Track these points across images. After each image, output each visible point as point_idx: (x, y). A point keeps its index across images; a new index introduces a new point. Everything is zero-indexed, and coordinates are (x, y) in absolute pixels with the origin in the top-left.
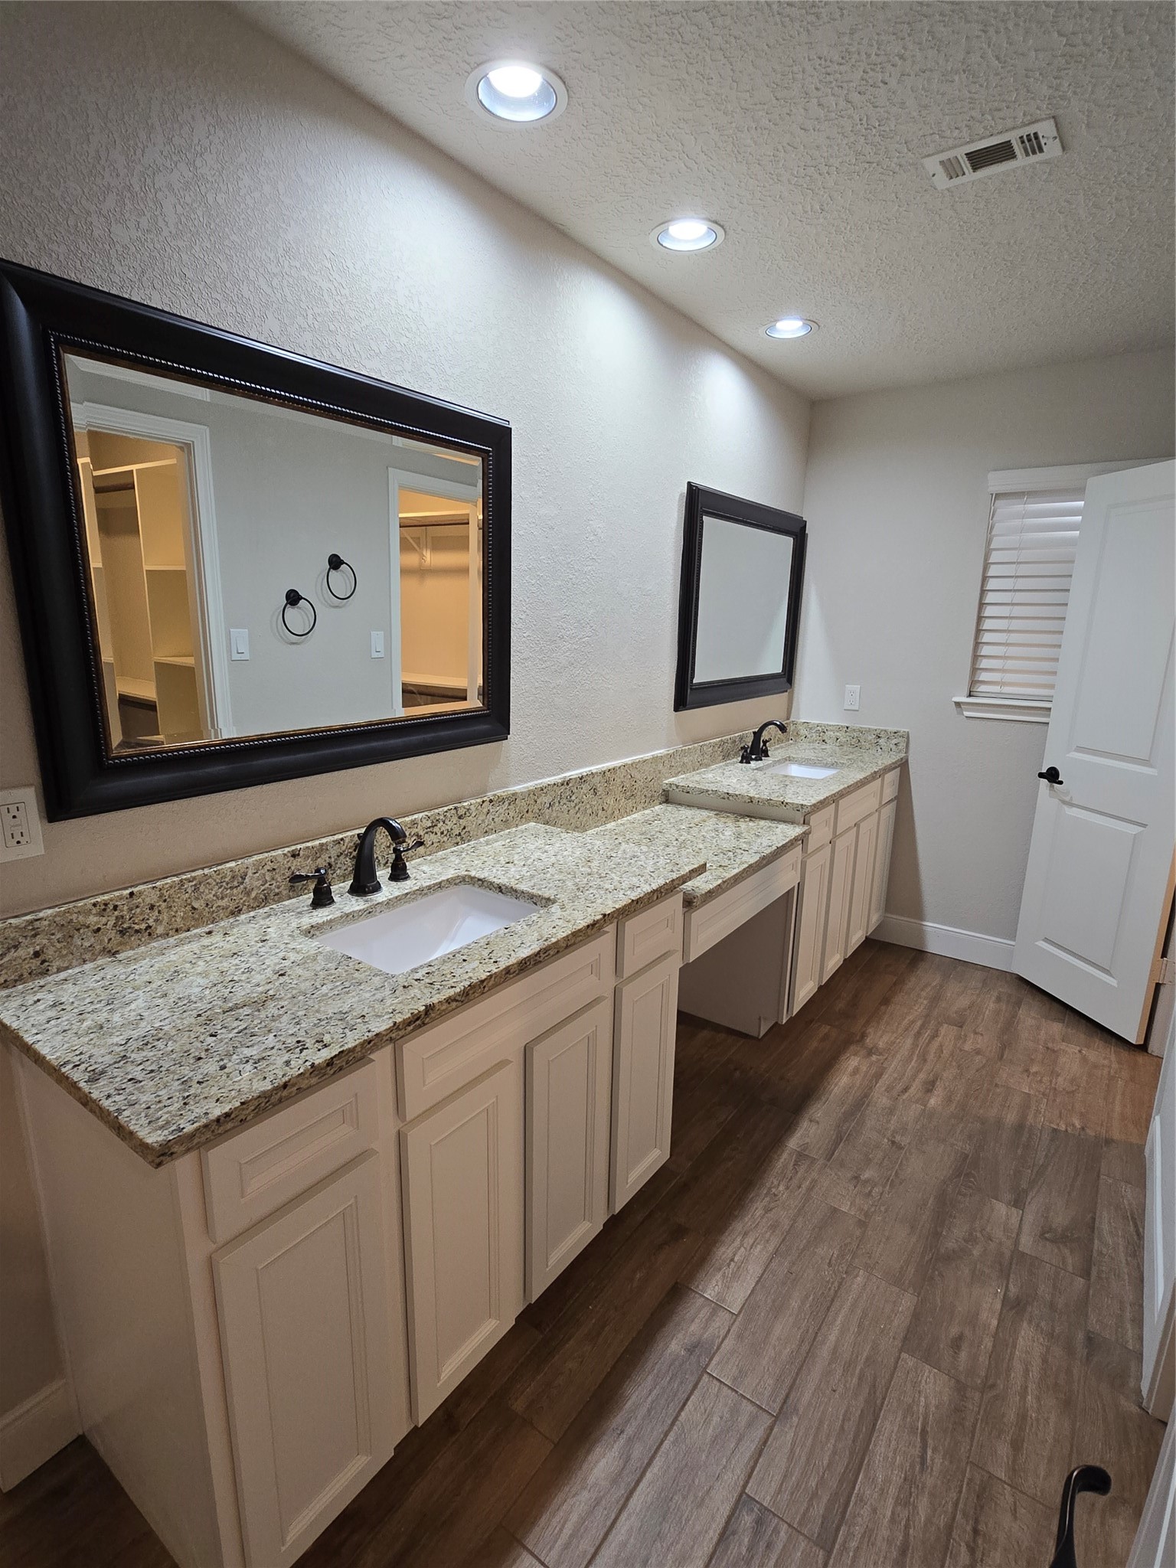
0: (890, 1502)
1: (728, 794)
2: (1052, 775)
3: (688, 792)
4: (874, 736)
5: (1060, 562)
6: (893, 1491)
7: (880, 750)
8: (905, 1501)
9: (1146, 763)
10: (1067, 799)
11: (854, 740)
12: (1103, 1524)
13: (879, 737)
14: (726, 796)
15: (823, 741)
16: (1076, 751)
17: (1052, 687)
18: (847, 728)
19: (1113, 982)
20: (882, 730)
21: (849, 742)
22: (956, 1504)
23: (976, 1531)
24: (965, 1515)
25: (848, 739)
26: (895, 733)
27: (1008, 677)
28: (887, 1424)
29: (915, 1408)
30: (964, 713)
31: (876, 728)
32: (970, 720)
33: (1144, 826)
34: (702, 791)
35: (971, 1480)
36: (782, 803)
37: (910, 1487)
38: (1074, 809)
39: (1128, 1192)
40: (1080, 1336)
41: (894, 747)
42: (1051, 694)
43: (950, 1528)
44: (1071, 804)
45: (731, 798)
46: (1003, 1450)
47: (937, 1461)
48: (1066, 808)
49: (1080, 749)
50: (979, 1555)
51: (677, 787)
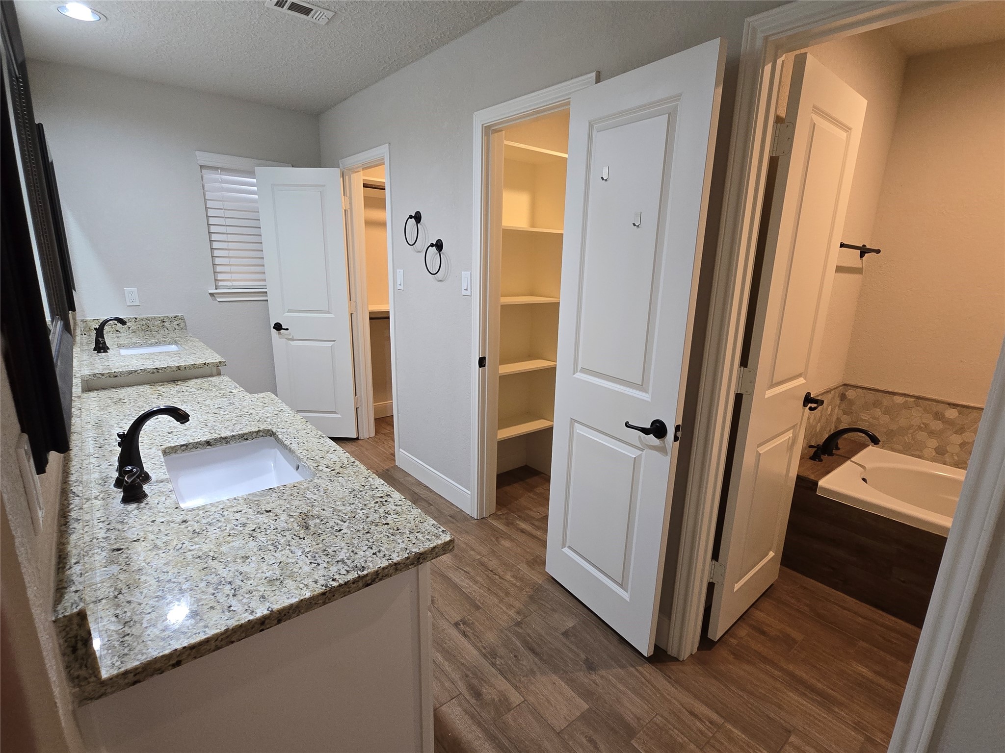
0: (474, 586)
1: (157, 368)
2: (278, 327)
3: (116, 376)
4: (160, 322)
5: (249, 211)
6: (471, 584)
7: (166, 330)
8: (476, 582)
9: (328, 312)
10: (291, 337)
11: (144, 326)
12: (501, 545)
13: (164, 322)
14: (155, 371)
15: (117, 331)
16: (288, 312)
17: (265, 280)
18: (136, 318)
19: (339, 416)
20: (165, 317)
21: (140, 328)
22: (482, 571)
23: (491, 571)
24: (486, 571)
25: (139, 326)
26: (175, 317)
27: (234, 276)
28: (450, 575)
29: (449, 565)
30: (217, 299)
31: (159, 316)
32: (221, 303)
33: (334, 341)
34: (130, 373)
35: (477, 564)
36: (205, 364)
37: (471, 578)
38: (295, 341)
39: (409, 479)
40: (449, 517)
41: (177, 327)
42: (265, 284)
43: (488, 576)
44: (293, 340)
45: (160, 371)
46: (472, 553)
47: (468, 569)
48: (290, 342)
49: (290, 311)
50: (497, 574)
51: (103, 375)
